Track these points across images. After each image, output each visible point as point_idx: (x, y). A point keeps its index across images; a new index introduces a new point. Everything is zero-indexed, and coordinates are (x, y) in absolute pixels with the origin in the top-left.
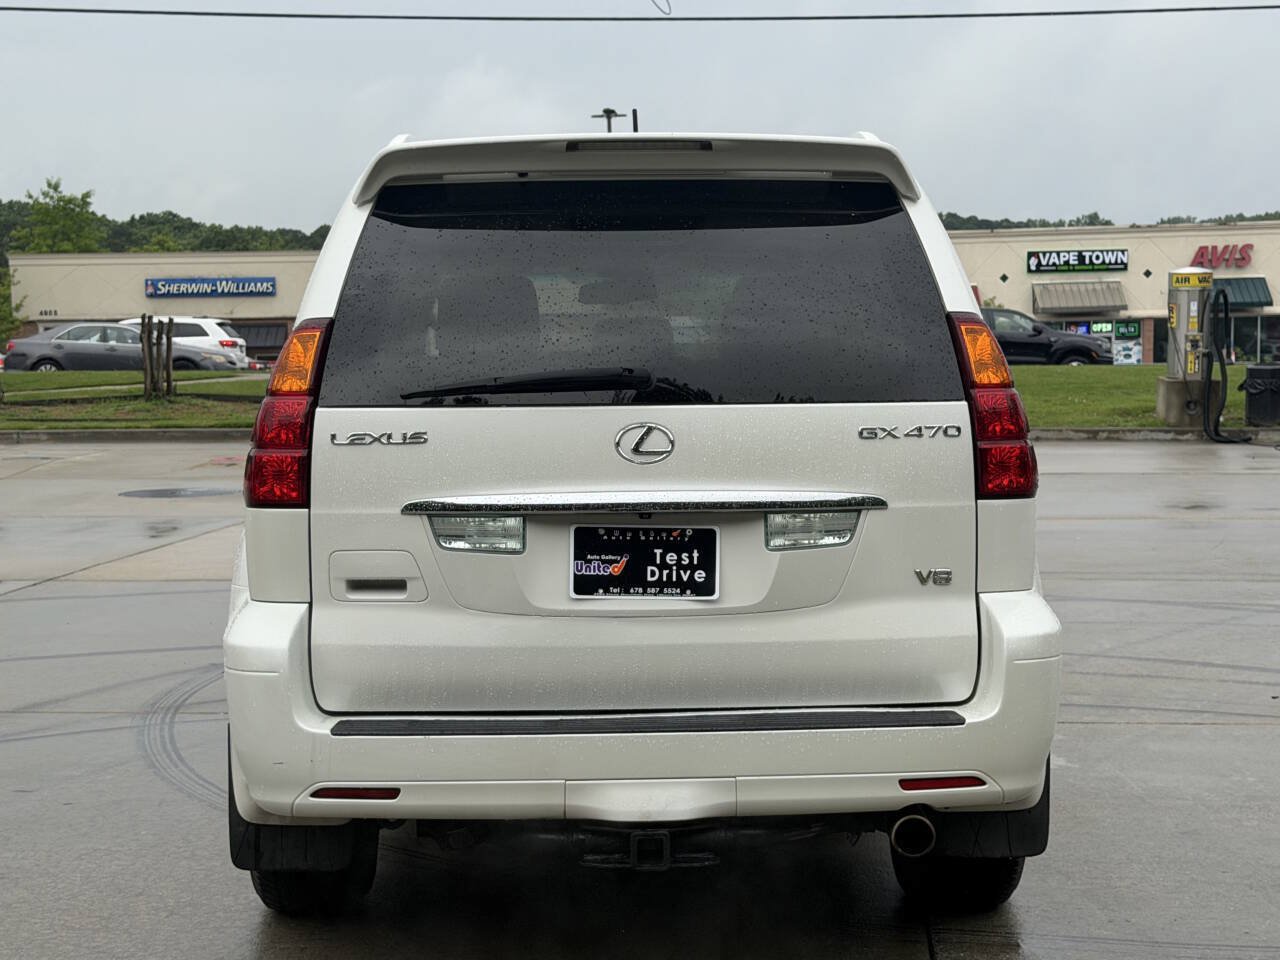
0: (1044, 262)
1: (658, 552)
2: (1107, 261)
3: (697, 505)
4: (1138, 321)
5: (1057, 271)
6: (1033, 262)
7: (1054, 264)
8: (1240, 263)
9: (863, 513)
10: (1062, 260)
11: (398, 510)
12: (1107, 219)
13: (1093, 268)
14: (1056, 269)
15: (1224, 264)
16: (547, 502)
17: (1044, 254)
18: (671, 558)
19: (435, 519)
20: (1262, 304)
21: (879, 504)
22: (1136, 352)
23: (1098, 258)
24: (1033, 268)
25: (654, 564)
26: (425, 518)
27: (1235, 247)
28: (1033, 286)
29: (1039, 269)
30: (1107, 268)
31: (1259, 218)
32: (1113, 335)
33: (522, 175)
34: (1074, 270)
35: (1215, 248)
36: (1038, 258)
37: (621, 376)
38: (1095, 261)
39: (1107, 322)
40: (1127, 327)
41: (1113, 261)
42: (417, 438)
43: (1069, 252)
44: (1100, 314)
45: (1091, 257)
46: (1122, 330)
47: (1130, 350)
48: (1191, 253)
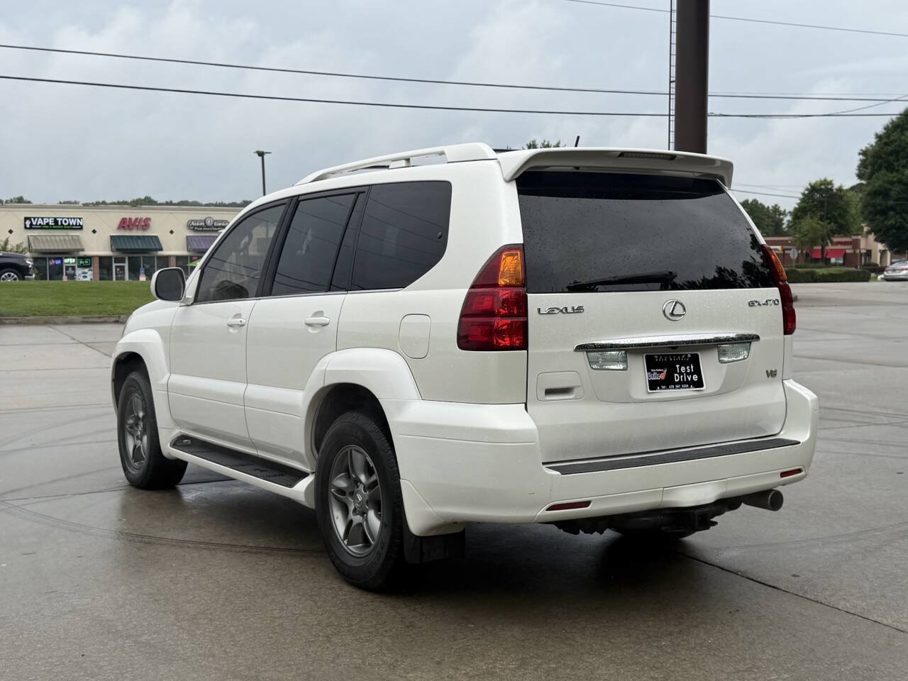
0: (34, 223)
1: (678, 366)
2: (71, 224)
3: (700, 341)
4: (90, 258)
5: (42, 228)
6: (28, 223)
7: (40, 225)
8: (145, 227)
9: (752, 343)
10: (45, 222)
11: (572, 349)
12: (28, 200)
13: (63, 228)
14: (41, 227)
15: (136, 228)
16: (641, 342)
17: (34, 218)
18: (683, 369)
19: (589, 354)
20: (157, 250)
21: (757, 338)
22: (90, 275)
23: (65, 222)
24: (28, 226)
25: (677, 373)
26: (585, 353)
27: (141, 219)
28: (28, 237)
29: (31, 227)
30: (71, 227)
31: (114, 203)
32: (76, 265)
33: (577, 168)
34: (52, 228)
35: (130, 219)
36: (31, 220)
37: (667, 275)
38: (64, 223)
39: (73, 258)
40: (84, 260)
41: (74, 224)
42: (579, 310)
43: (49, 218)
44: (68, 253)
45: (61, 221)
46: (81, 262)
47: (86, 273)
48: (117, 222)
